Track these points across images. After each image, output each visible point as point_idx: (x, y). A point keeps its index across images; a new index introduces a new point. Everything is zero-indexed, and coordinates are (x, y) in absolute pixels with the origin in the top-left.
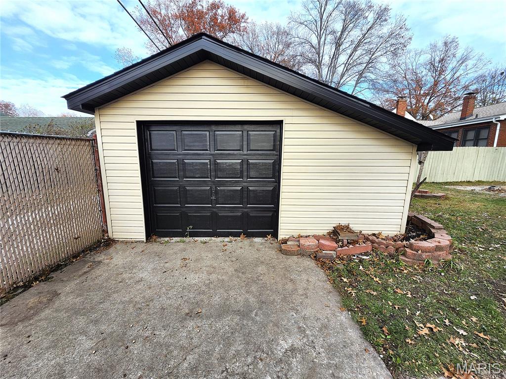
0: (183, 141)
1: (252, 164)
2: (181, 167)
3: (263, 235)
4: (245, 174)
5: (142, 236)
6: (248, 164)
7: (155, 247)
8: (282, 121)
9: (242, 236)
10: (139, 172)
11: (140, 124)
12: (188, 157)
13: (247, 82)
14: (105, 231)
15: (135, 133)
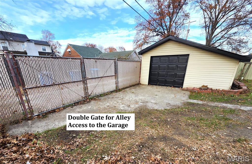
0: (160, 60)
1: (179, 66)
2: (159, 67)
3: (179, 87)
4: (176, 69)
5: (147, 84)
6: (177, 66)
7: (150, 88)
8: (189, 54)
9: (172, 87)
10: (149, 70)
11: (151, 57)
12: (161, 65)
13: (180, 44)
14: (140, 82)
15: (150, 59)
